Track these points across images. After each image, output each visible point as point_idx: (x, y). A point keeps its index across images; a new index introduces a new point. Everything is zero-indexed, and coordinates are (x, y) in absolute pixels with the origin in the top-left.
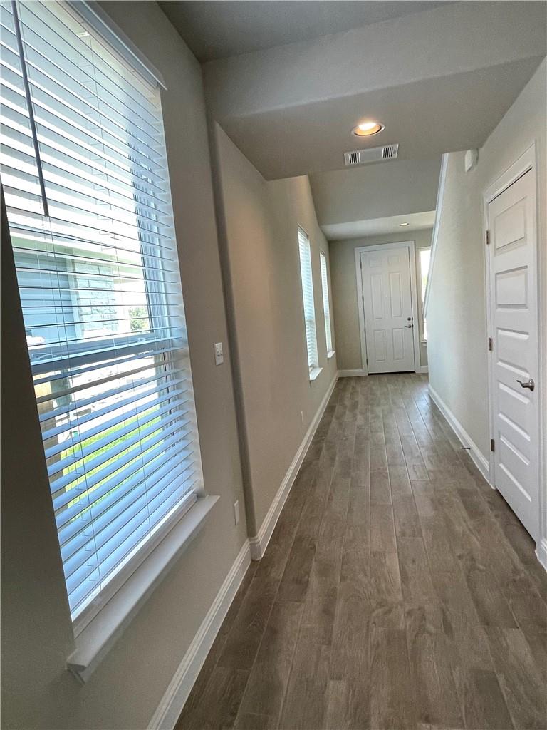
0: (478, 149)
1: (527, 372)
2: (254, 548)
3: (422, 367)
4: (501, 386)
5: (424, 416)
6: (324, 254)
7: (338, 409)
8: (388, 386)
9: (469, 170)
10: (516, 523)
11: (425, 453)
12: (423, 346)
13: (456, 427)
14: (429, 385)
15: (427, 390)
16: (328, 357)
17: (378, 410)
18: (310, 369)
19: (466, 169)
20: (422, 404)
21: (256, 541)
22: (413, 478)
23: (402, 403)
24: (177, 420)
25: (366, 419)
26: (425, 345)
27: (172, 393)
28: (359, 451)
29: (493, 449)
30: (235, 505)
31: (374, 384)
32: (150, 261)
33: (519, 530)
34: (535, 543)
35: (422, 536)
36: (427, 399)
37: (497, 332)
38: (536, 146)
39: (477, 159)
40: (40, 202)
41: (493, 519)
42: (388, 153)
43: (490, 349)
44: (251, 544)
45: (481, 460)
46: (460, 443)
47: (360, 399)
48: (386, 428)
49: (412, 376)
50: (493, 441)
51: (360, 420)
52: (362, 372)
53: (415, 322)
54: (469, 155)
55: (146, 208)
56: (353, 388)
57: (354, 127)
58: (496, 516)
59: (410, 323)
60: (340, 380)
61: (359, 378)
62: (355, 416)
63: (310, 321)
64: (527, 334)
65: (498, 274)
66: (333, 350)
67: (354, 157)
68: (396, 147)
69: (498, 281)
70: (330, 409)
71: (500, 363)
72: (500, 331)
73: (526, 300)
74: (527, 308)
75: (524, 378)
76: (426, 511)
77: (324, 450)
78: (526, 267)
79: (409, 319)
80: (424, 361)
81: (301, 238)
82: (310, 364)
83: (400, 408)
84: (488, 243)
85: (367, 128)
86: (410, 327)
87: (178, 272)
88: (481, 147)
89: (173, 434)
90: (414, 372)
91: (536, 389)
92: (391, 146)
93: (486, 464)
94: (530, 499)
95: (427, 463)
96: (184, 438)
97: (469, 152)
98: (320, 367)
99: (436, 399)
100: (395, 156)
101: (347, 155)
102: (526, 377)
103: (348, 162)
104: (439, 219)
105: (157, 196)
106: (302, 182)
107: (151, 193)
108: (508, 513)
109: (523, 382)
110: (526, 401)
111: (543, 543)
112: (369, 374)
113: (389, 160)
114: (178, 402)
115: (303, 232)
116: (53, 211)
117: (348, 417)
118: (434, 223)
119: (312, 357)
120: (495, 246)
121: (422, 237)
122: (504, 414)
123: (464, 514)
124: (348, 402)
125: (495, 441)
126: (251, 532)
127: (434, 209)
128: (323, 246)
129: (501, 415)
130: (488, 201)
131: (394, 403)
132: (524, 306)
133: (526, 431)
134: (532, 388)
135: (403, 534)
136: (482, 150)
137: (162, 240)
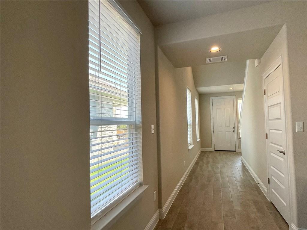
0: (260, 59)
1: (282, 147)
2: (161, 214)
3: (239, 149)
4: (272, 154)
5: (239, 169)
6: (197, 99)
7: (201, 163)
8: (224, 156)
9: (257, 66)
10: (280, 217)
11: (238, 184)
12: (239, 140)
13: (253, 174)
14: (242, 156)
15: (241, 159)
16: (197, 141)
17: (219, 166)
18: (189, 145)
19: (256, 66)
20: (239, 164)
21: (162, 211)
22: (233, 193)
23: (229, 163)
24: (135, 165)
25: (213, 168)
26: (240, 139)
27: (134, 154)
28: (209, 181)
29: (269, 183)
30: (154, 193)
31: (217, 154)
32: (131, 104)
33: (281, 220)
34: (289, 226)
35: (235, 218)
36: (240, 162)
37: (269, 131)
38: (282, 57)
39: (260, 62)
40: (99, 67)
41: (269, 214)
42: (223, 59)
43: (267, 138)
44: (160, 212)
45: (264, 188)
46: (255, 181)
47: (210, 160)
48: (222, 173)
49: (234, 152)
50: (269, 179)
51: (210, 168)
52: (212, 149)
53: (235, 129)
54: (256, 61)
55: (131, 77)
56: (208, 156)
57: (210, 49)
58: (271, 213)
59: (233, 130)
60: (202, 152)
61: (210, 152)
62: (208, 167)
63: (190, 125)
64: (281, 130)
65: (269, 107)
66: (199, 139)
67: (210, 60)
68: (226, 57)
69: (269, 109)
70: (197, 163)
71: (271, 144)
72: (271, 130)
73: (281, 117)
74: (281, 120)
75: (281, 149)
76: (238, 207)
77: (193, 180)
78: (280, 103)
79: (233, 128)
80: (239, 146)
81: (188, 91)
82: (189, 143)
83: (228, 165)
84: (265, 94)
85: (215, 49)
86: (233, 131)
87: (141, 104)
88: (261, 58)
89: (133, 170)
90: (235, 151)
91: (286, 154)
92: (224, 56)
93: (266, 190)
94: (286, 205)
95: (239, 188)
96: (137, 172)
97: (257, 59)
98: (193, 144)
99: (245, 163)
100: (226, 60)
101: (207, 59)
102: (282, 149)
103: (207, 62)
104: (245, 87)
105: (135, 77)
106: (189, 69)
107: (134, 76)
108: (276, 212)
109: (280, 151)
110: (282, 159)
111: (292, 225)
112: (215, 151)
113: (224, 62)
114: (136, 158)
115: (189, 89)
116: (102, 70)
117: (204, 167)
118: (243, 89)
119: (190, 139)
120: (268, 95)
121: (239, 94)
122: (273, 167)
123: (255, 210)
124: (205, 161)
125: (270, 179)
126: (160, 207)
127: (243, 83)
128: (197, 95)
129: (272, 167)
130: (264, 78)
131: (226, 163)
132: (280, 119)
133: (283, 174)
134: (284, 154)
135: (227, 215)
136: (261, 59)
137: (136, 97)
